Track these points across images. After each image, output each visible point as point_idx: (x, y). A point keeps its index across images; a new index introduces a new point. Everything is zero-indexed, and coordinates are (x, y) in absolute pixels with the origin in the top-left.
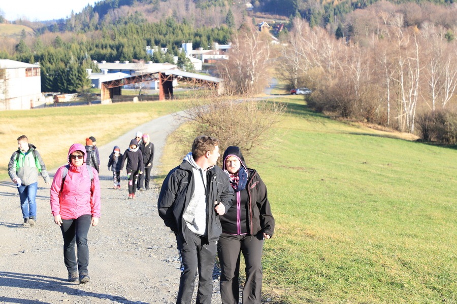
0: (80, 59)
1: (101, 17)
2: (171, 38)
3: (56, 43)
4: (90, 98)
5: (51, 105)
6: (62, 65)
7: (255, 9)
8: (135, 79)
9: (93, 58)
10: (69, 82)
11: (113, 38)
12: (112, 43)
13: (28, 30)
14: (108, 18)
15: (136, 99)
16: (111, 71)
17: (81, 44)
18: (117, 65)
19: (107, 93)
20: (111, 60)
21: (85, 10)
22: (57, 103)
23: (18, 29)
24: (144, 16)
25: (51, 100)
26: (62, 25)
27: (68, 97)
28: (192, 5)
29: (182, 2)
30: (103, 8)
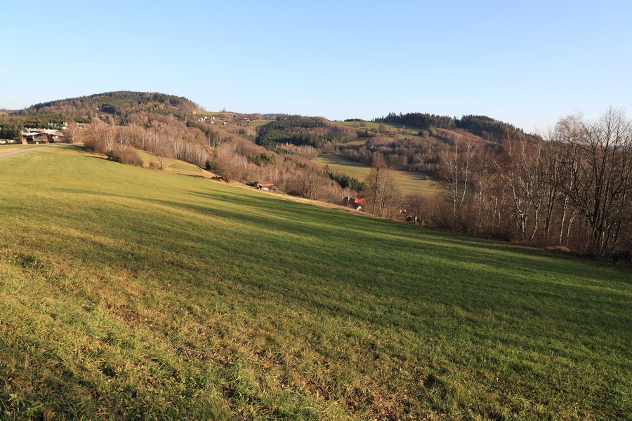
2: (60, 120)
4: (19, 142)
5: (4, 144)
7: (100, 110)
8: (40, 135)
9: (25, 127)
11: (36, 119)
13: (5, 114)
15: (37, 143)
18: (35, 130)
19: (25, 140)
20: (33, 127)
28: (74, 108)
29: (70, 106)
30: (38, 107)
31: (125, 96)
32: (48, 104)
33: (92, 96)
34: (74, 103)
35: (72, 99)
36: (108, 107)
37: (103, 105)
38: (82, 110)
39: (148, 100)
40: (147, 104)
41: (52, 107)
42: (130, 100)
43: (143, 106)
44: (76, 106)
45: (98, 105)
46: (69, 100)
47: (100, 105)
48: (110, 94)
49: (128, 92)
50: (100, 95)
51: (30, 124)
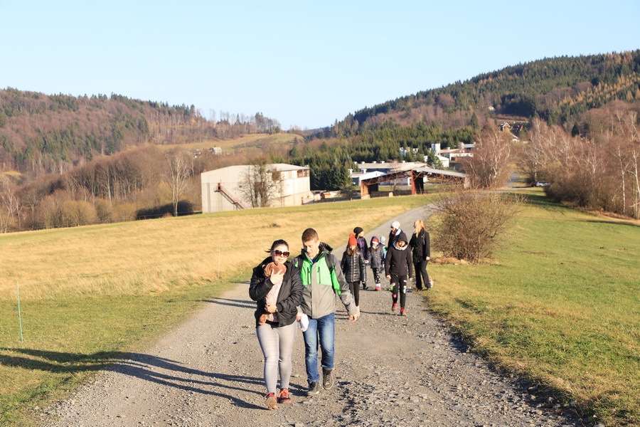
0: (343, 161)
1: (360, 124)
2: (421, 139)
3: (323, 148)
4: (351, 195)
5: (318, 201)
6: (328, 167)
7: (497, 112)
8: (389, 176)
9: (354, 160)
10: (334, 181)
11: (371, 141)
12: (369, 145)
13: (299, 137)
14: (366, 124)
15: (391, 195)
16: (369, 170)
17: (343, 147)
18: (374, 165)
19: (366, 190)
20: (369, 160)
21: (347, 119)
22: (323, 200)
23: (291, 137)
24: (398, 122)
25: (318, 197)
26: (327, 132)
27: (333, 194)
28: (440, 111)
29: (431, 107)
30: (362, 116)
31: (556, 71)
32: (382, 109)
33: (476, 80)
34: (437, 100)
35: (433, 92)
36: (517, 100)
37: (503, 98)
38: (458, 115)
39: (619, 71)
40: (614, 82)
41: (392, 114)
42: (570, 79)
43: (604, 89)
44: (443, 106)
45: (492, 98)
46: (425, 95)
47: (498, 99)
48: (519, 70)
49: (563, 59)
50: (495, 75)
51: (362, 154)
